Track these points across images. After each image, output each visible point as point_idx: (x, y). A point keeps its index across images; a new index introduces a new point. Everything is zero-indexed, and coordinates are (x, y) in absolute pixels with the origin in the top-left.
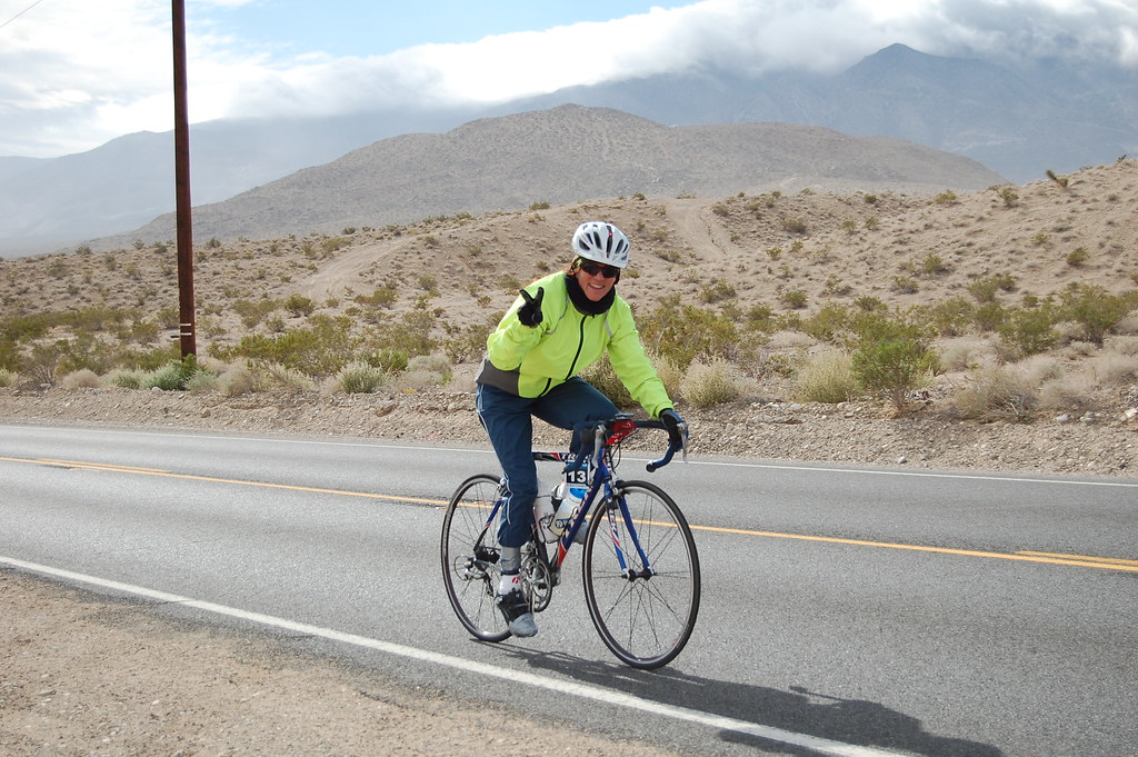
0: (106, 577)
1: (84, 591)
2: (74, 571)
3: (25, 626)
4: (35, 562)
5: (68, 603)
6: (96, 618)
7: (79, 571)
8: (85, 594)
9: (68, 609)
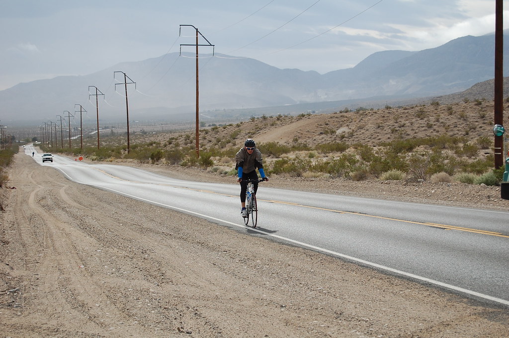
0: (482, 292)
1: (471, 299)
2: (463, 288)
3: (447, 315)
4: (440, 281)
5: (465, 305)
6: (481, 314)
7: (467, 288)
8: (473, 301)
9: (465, 309)
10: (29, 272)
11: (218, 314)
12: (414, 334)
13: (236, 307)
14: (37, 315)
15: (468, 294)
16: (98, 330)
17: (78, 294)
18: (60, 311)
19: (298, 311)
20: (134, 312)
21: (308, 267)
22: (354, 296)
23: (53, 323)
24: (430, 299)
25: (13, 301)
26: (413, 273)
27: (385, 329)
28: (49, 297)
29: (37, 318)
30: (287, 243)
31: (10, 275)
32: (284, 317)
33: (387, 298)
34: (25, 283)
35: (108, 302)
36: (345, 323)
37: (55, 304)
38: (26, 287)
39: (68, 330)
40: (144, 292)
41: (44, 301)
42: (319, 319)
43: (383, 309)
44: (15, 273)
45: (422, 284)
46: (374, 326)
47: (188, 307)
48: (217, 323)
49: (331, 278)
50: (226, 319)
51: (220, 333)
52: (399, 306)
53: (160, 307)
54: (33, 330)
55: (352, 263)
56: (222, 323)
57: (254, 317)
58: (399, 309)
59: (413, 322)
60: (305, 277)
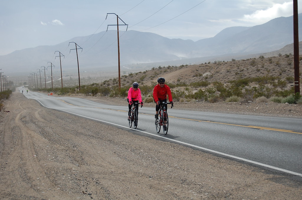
0: (274, 166)
1: (267, 170)
2: (263, 163)
3: (249, 181)
4: (250, 160)
5: (262, 174)
6: (270, 179)
7: (265, 164)
9: (262, 176)
10: (3, 160)
11: (111, 182)
12: (228, 192)
13: (122, 178)
15: (265, 167)
16: (34, 194)
17: (28, 173)
19: (159, 180)
20: (59, 182)
21: (171, 153)
22: (195, 170)
23: (9, 190)
24: (242, 170)
26: (234, 155)
27: (210, 189)
28: (11, 174)
32: (150, 183)
33: (216, 170)
35: (45, 177)
36: (186, 186)
37: (13, 179)
39: (16, 194)
40: (68, 170)
41: (6, 176)
42: (171, 184)
43: (212, 177)
46: (204, 188)
47: (93, 179)
48: (108, 188)
49: (184, 159)
50: (114, 185)
51: (109, 194)
53: (76, 179)
55: (198, 150)
56: (112, 188)
57: (132, 183)
58: (221, 177)
59: (229, 185)
60: (168, 159)
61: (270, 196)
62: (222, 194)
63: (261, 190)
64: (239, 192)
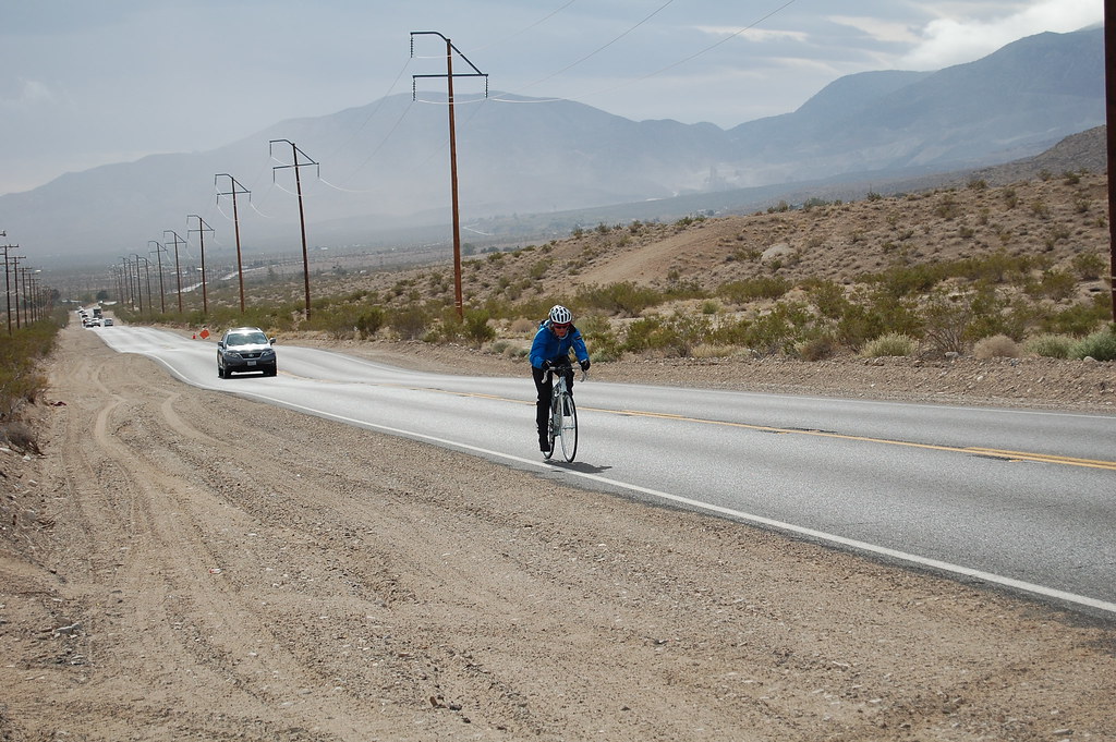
0: (1097, 597)
1: (1074, 612)
2: (1054, 588)
3: (1022, 650)
4: (1004, 575)
5: (1059, 627)
6: (1096, 645)
7: (1063, 589)
8: (1079, 616)
9: (1060, 634)
10: (102, 587)
11: (517, 664)
12: (950, 694)
13: (556, 648)
14: (122, 681)
15: (1065, 602)
16: (256, 709)
17: (211, 632)
18: (172, 669)
19: (693, 652)
20: (333, 666)
21: (711, 554)
22: (815, 615)
23: (158, 697)
24: (983, 614)
25: (69, 653)
26: (942, 558)
27: (885, 685)
28: (148, 639)
29: (122, 688)
30: (662, 502)
31: (60, 596)
32: (663, 665)
33: (889, 616)
34: (93, 611)
35: (277, 647)
36: (797, 675)
37: (161, 656)
38: (97, 621)
39: (190, 712)
40: (354, 622)
41: (135, 648)
42: (739, 667)
43: (881, 641)
44: (71, 591)
45: (963, 583)
46: (861, 678)
47: (451, 652)
48: (517, 684)
49: (764, 577)
50: (535, 674)
51: (524, 706)
52: (915, 633)
53: (391, 653)
54: (114, 714)
55: (807, 541)
56: (528, 684)
57: (597, 667)
58: (914, 639)
59: (947, 668)
60: (705, 576)
61: (1104, 706)
62: (935, 701)
63: (1066, 685)
64: (992, 694)
